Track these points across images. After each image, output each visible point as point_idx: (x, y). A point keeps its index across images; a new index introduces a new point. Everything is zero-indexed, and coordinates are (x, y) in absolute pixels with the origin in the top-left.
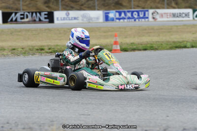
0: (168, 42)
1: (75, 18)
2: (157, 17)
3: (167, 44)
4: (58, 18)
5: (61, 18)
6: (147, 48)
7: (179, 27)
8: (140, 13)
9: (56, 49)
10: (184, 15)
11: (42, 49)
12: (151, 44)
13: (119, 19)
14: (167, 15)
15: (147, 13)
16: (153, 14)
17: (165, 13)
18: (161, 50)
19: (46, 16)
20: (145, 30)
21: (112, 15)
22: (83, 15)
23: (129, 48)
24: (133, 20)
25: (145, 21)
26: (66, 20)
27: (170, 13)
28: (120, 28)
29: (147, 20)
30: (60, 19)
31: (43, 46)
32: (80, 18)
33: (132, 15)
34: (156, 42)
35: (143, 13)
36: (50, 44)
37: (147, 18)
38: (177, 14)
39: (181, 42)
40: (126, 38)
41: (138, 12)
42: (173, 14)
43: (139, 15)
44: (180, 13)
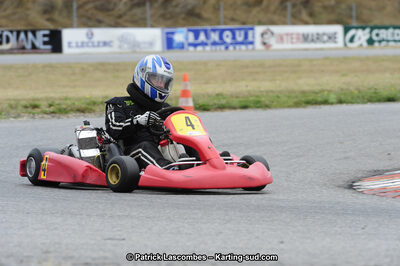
0: (293, 91)
1: (105, 44)
2: (272, 41)
3: (289, 97)
4: (69, 44)
5: (77, 43)
6: (248, 104)
7: (315, 63)
8: (237, 33)
9: (64, 106)
10: (325, 38)
11: (35, 107)
12: (257, 96)
13: (195, 45)
14: (292, 38)
15: (250, 33)
16: (262, 35)
17: (287, 34)
18: (276, 107)
19: (46, 39)
20: (247, 67)
21: (179, 37)
22: (122, 37)
23: (211, 103)
24: (223, 47)
25: (247, 50)
26: (88, 46)
27: (298, 34)
28: (195, 63)
29: (250, 47)
30: (74, 45)
31: (38, 100)
32: (116, 43)
33: (221, 38)
34: (267, 92)
35: (243, 33)
36: (52, 95)
37: (252, 43)
38: (312, 35)
39: (316, 93)
40: (207, 83)
41: (233, 31)
42: (303, 35)
43: (234, 38)
44: (318, 34)
